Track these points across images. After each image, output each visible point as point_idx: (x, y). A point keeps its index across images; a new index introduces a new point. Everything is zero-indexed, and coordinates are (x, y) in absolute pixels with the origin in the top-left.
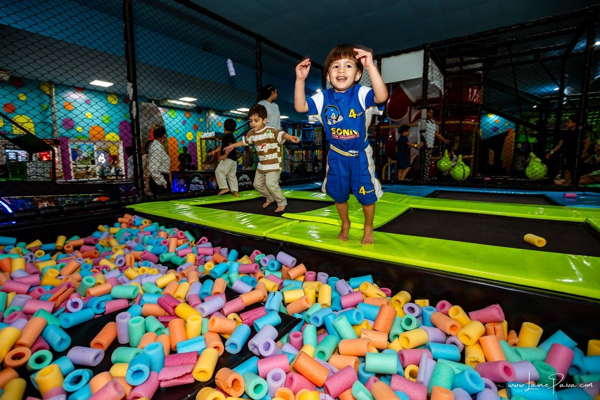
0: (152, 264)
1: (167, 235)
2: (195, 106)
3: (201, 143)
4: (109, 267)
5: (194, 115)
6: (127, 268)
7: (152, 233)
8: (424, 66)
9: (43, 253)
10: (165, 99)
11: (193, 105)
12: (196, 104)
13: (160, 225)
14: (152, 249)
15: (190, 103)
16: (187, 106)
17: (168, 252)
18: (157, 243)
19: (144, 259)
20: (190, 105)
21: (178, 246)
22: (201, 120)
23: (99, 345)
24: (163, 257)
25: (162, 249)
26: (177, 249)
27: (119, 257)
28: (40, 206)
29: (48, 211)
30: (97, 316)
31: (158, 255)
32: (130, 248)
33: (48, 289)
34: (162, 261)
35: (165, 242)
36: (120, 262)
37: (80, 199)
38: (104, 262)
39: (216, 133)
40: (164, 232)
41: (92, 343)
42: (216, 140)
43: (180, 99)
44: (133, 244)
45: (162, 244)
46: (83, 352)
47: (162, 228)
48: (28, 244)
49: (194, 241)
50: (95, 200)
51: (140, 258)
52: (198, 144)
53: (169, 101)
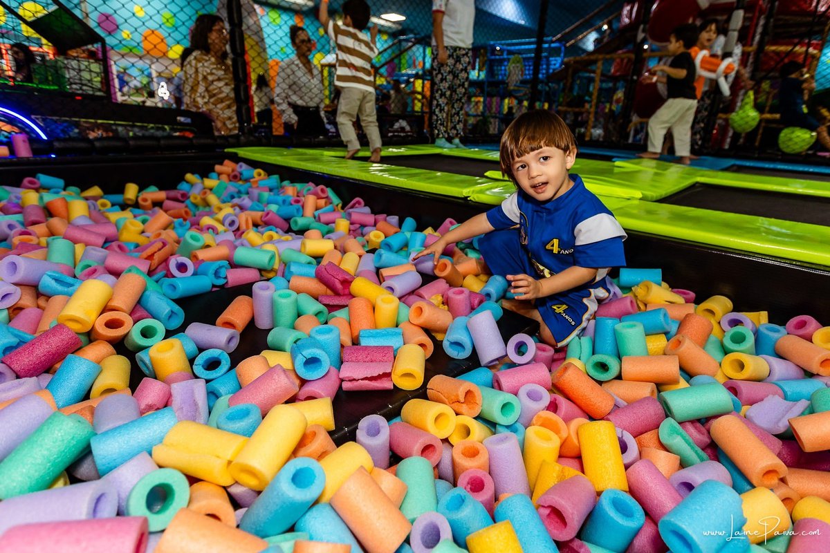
0: (280, 232)
1: (298, 193)
4: (217, 229)
6: (243, 233)
7: (271, 190)
9: (109, 204)
13: (282, 180)
14: (278, 210)
17: (302, 216)
18: (284, 202)
19: (267, 224)
21: (317, 209)
23: (229, 324)
24: (296, 222)
25: (295, 211)
26: (317, 213)
27: (228, 217)
28: (92, 135)
29: (106, 143)
30: (214, 289)
31: (287, 220)
32: (242, 208)
33: (132, 247)
34: (294, 228)
35: (297, 201)
36: (232, 223)
37: (152, 131)
38: (206, 221)
40: (291, 189)
41: (219, 320)
44: (246, 201)
45: (293, 203)
46: (208, 330)
47: (286, 183)
48: (83, 190)
49: (340, 205)
50: (177, 134)
51: (259, 222)
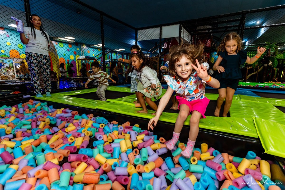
2: (74, 41)
3: (78, 61)
5: (73, 46)
8: (180, 32)
10: (57, 37)
11: (73, 41)
12: (74, 40)
15: (71, 40)
16: (70, 41)
20: (71, 41)
22: (78, 49)
39: (86, 57)
42: (86, 60)
43: (65, 38)
52: (77, 62)
53: (60, 38)
